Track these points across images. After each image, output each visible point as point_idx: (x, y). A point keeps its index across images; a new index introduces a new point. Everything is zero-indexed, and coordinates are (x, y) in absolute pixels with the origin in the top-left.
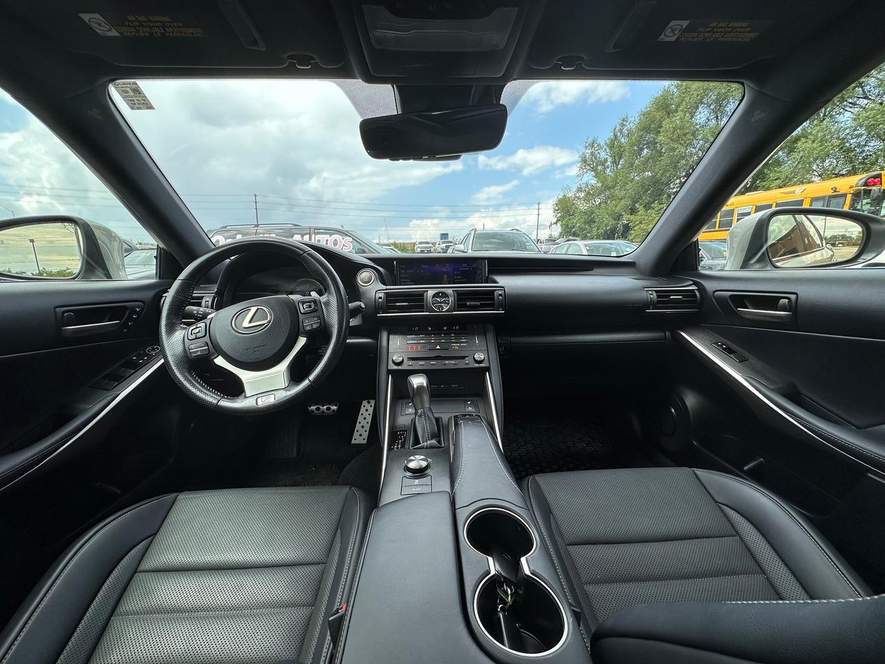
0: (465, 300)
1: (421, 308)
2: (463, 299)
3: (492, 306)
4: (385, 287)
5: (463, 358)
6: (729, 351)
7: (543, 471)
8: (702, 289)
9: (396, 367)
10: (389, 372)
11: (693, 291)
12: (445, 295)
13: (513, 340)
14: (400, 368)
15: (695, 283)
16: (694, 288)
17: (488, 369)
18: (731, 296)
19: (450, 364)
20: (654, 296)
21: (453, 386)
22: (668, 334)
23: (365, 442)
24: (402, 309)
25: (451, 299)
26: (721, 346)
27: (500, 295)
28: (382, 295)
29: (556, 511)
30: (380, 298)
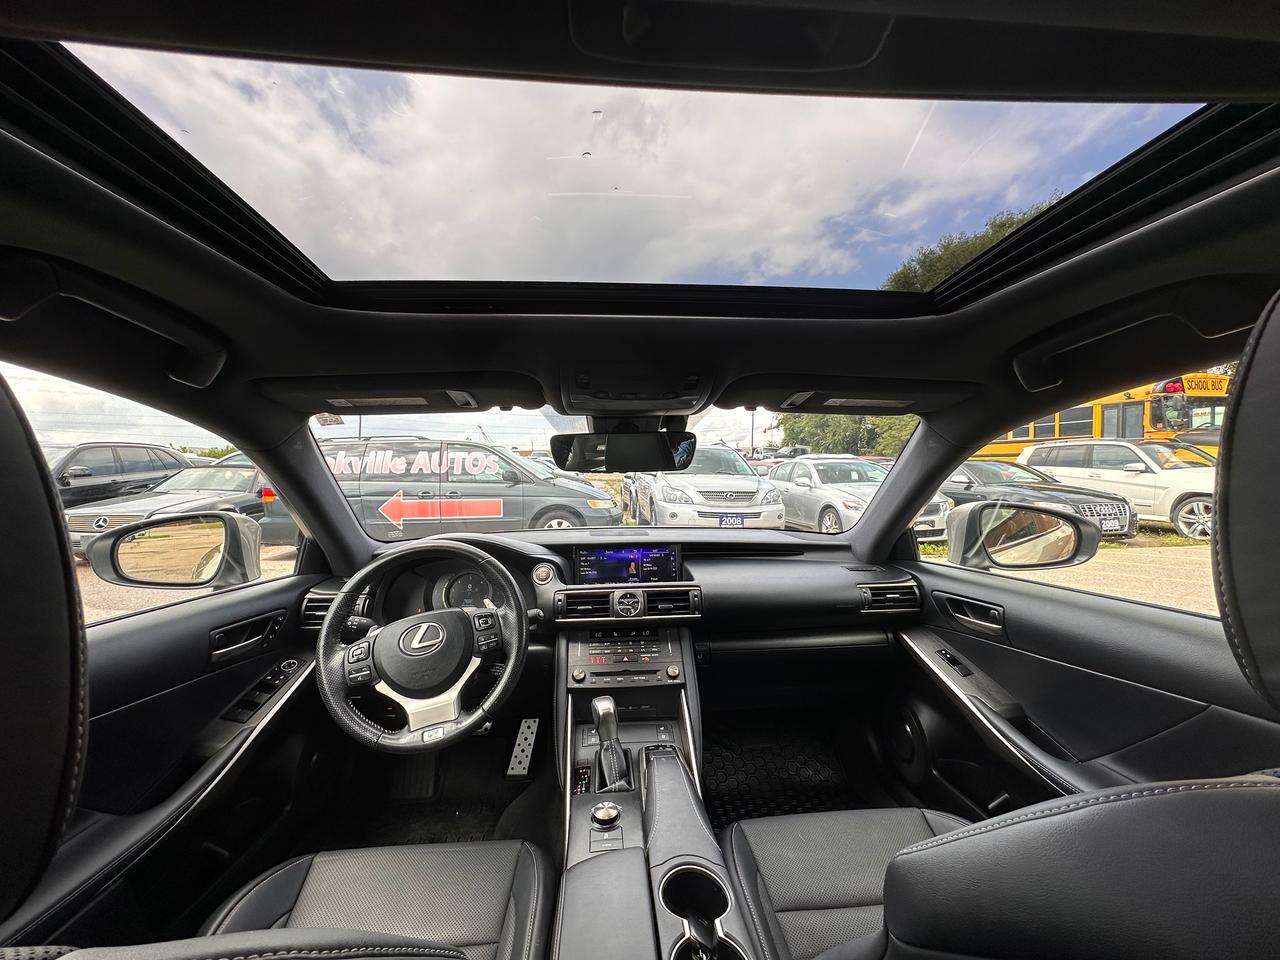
0: (656, 601)
1: (606, 611)
2: (653, 599)
3: (686, 609)
4: (564, 587)
5: (655, 672)
6: (953, 662)
7: (749, 816)
8: (920, 585)
9: (576, 686)
10: (569, 691)
11: (911, 587)
12: (633, 596)
13: (714, 645)
14: (581, 686)
15: (915, 578)
16: (912, 583)
17: (683, 686)
18: (949, 599)
19: (640, 680)
20: (869, 595)
21: (643, 707)
22: (890, 635)
23: (525, 772)
24: (584, 614)
25: (641, 600)
26: (945, 655)
27: (696, 596)
28: (561, 597)
29: (764, 869)
30: (560, 600)
